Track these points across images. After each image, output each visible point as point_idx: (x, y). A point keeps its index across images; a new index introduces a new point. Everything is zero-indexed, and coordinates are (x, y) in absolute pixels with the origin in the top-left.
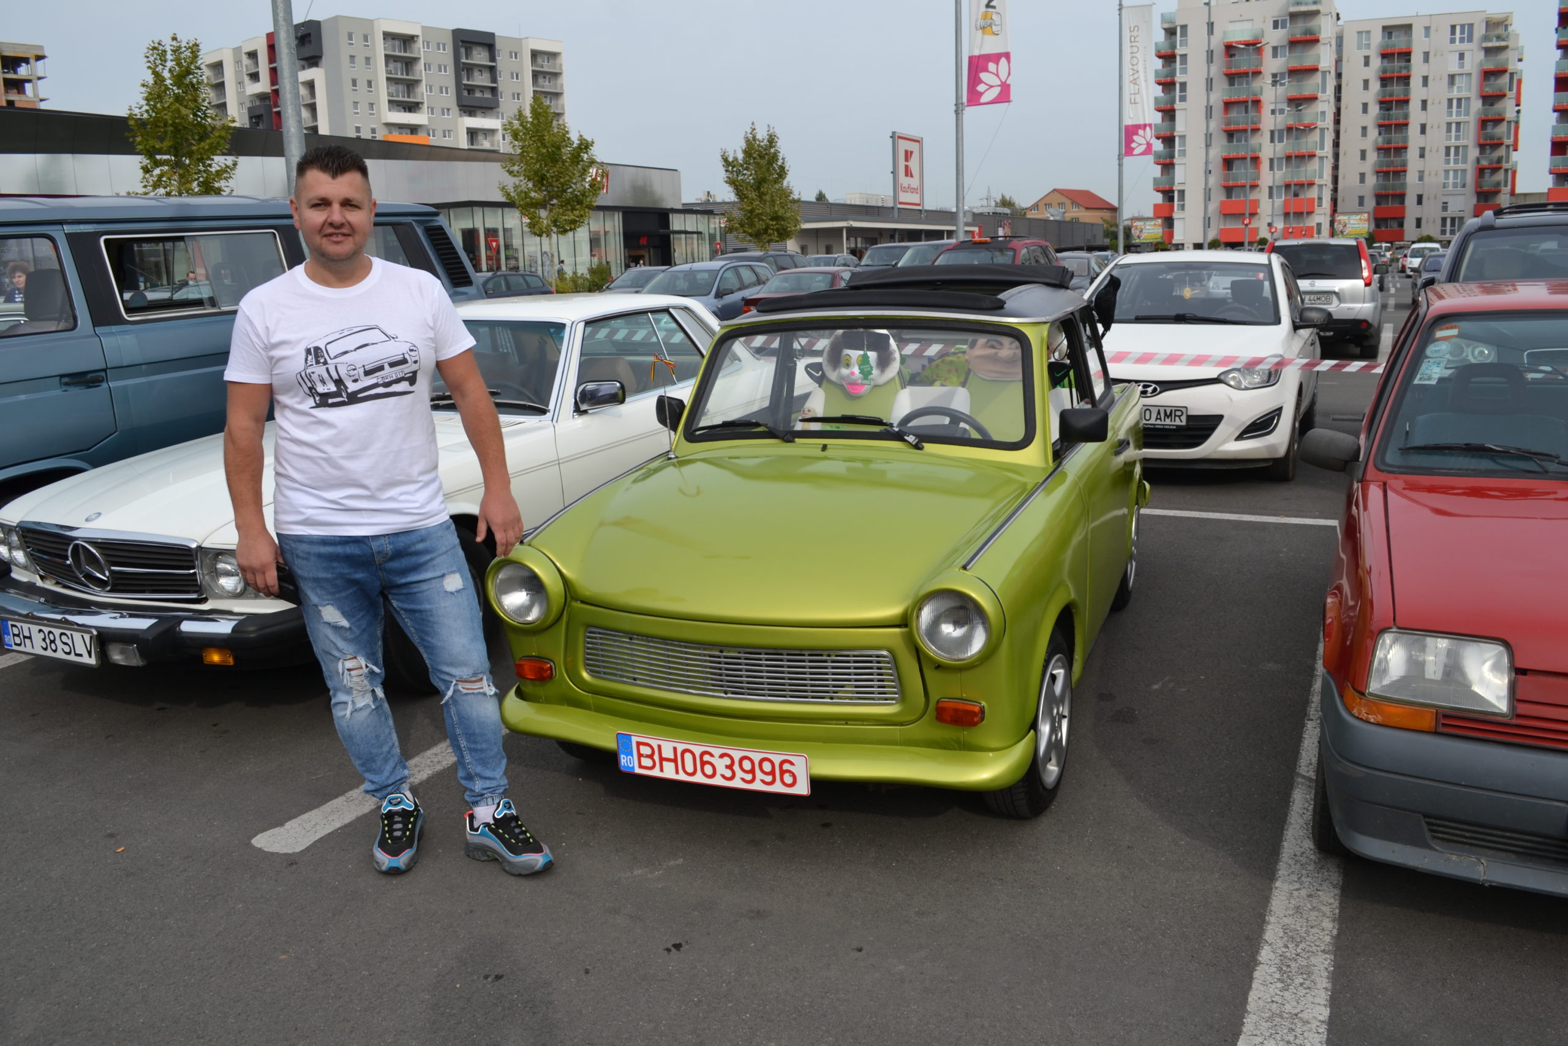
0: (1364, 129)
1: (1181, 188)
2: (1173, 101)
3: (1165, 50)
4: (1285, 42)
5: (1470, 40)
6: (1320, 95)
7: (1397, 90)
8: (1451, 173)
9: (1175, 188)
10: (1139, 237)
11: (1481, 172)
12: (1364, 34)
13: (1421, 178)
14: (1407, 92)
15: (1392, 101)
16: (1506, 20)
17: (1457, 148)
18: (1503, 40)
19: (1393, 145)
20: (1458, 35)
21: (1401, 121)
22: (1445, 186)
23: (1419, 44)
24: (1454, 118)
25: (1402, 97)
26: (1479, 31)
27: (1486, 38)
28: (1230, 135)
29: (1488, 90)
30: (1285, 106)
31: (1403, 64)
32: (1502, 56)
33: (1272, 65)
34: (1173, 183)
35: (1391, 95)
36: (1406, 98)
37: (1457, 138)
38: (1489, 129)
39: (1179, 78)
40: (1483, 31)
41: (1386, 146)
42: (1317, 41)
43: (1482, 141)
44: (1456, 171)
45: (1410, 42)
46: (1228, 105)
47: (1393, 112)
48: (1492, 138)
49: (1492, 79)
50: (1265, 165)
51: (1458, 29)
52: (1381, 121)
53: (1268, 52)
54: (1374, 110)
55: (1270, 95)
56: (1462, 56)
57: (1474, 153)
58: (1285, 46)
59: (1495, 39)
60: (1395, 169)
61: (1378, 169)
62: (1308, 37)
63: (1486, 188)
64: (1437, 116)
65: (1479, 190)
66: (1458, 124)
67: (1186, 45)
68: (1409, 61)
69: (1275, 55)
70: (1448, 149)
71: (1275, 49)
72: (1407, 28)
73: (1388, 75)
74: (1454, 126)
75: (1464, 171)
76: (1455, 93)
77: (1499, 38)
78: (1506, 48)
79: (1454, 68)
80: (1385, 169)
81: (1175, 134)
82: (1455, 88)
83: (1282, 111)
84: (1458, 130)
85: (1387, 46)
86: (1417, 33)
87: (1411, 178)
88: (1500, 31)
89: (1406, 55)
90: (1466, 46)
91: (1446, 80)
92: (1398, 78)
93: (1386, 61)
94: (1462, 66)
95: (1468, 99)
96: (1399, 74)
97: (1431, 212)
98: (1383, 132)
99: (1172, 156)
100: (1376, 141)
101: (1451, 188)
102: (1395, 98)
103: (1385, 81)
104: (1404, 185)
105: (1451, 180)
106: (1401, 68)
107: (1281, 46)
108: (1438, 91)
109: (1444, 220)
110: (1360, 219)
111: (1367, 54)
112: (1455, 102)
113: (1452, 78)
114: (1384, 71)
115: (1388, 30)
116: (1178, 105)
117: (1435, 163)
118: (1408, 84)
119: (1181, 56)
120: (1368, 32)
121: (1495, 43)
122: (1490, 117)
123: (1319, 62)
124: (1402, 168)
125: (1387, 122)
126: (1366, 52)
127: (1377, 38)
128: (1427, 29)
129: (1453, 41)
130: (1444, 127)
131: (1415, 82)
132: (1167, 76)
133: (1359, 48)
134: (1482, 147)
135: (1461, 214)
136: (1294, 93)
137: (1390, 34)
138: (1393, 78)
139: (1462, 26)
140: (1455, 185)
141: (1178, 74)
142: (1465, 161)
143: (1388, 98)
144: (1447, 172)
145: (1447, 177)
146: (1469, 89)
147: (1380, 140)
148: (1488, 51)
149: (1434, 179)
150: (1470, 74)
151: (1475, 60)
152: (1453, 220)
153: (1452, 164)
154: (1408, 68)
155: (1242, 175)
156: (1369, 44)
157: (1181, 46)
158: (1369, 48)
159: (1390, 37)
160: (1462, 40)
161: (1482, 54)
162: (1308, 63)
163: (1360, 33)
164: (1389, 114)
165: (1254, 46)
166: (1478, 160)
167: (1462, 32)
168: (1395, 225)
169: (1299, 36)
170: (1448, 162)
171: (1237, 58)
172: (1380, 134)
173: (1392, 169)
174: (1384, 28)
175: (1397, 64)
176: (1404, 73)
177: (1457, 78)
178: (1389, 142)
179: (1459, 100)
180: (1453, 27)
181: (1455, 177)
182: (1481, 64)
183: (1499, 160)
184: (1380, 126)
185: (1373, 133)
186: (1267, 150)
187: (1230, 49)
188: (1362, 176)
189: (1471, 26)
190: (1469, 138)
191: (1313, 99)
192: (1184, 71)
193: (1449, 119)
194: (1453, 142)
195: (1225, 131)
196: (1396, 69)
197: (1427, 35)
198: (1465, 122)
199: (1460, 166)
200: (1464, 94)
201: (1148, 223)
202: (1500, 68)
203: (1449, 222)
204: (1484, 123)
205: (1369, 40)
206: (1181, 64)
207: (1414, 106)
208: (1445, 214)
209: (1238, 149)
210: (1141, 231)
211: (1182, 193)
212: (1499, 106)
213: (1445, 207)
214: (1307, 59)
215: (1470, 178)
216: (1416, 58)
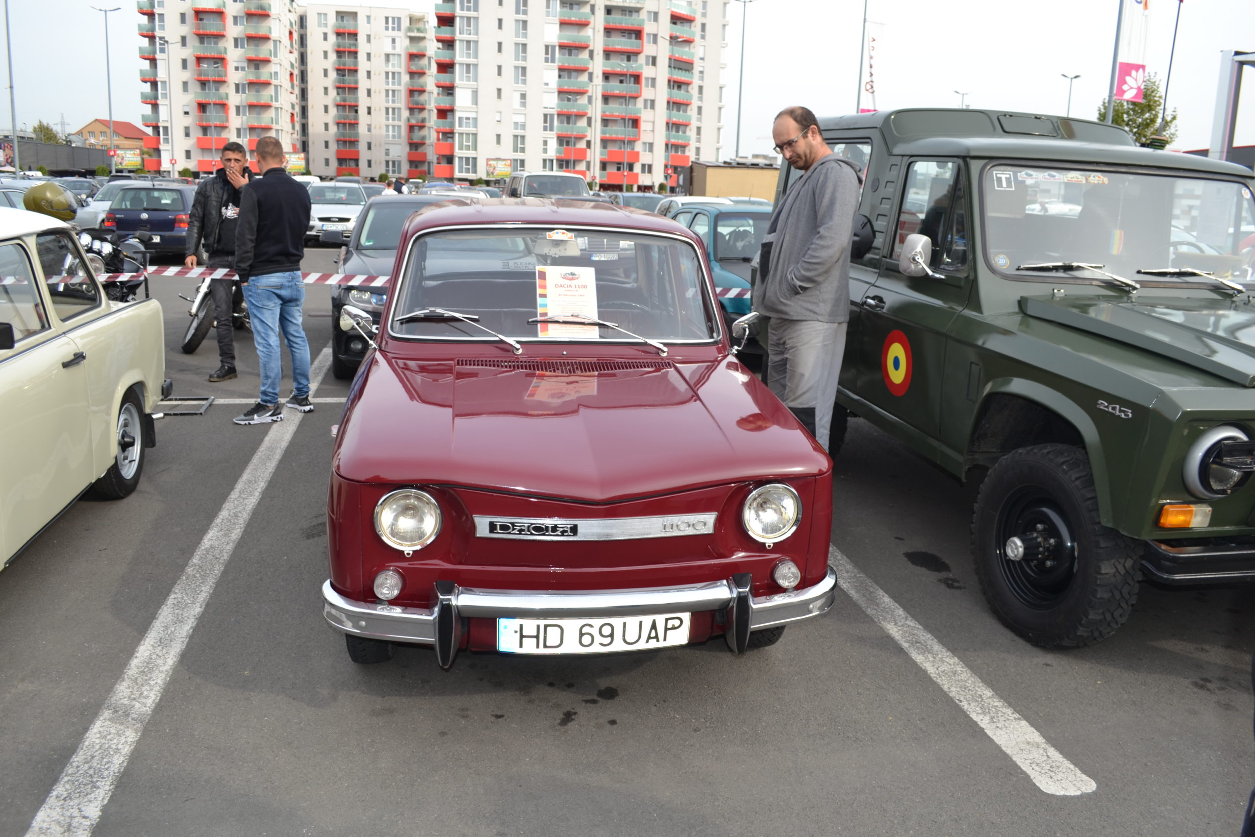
0: (326, 89)
1: (165, 124)
2: (155, 52)
3: (147, 8)
4: (243, 14)
5: (399, 29)
6: (272, 58)
7: (348, 61)
8: (391, 128)
9: (160, 124)
10: (121, 164)
11: (411, 128)
12: (322, 15)
13: (369, 130)
14: (356, 64)
15: (345, 70)
16: (424, 18)
17: (394, 109)
18: (422, 32)
19: (347, 103)
20: (390, 25)
21: (352, 85)
22: (387, 136)
23: (363, 29)
24: (390, 87)
25: (352, 67)
26: (405, 23)
27: (410, 29)
28: (203, 84)
29: (413, 68)
30: (245, 65)
31: (352, 42)
32: (422, 44)
33: (233, 31)
34: (158, 120)
35: (344, 64)
36: (355, 68)
37: (394, 102)
38: (416, 97)
39: (158, 33)
40: (408, 24)
41: (342, 103)
42: (267, 16)
43: (411, 106)
44: (394, 126)
45: (356, 26)
46: (199, 60)
47: (347, 77)
48: (417, 104)
49: (416, 60)
50: (232, 111)
51: (390, 20)
52: (338, 84)
53: (229, 20)
54: (333, 75)
55: (234, 55)
56: (394, 41)
57: (405, 114)
58: (243, 17)
59: (416, 31)
60: (350, 121)
61: (337, 120)
62: (260, 12)
63: (415, 140)
64: (378, 84)
65: (410, 141)
66: (394, 91)
67: (163, 7)
68: (356, 40)
69: (235, 23)
70: (387, 109)
71: (235, 18)
72: (354, 15)
73: (341, 49)
74: (390, 93)
75: (399, 127)
76: (390, 69)
77: (419, 30)
78: (423, 38)
79: (389, 50)
80: (342, 121)
81: (158, 79)
82: (390, 64)
83: (243, 69)
84: (394, 96)
85: (340, 27)
86: (362, 19)
87: (362, 129)
88: (420, 25)
89: (354, 35)
90: (396, 34)
91: (383, 58)
92: (349, 52)
93: (340, 38)
94: (394, 48)
95: (399, 73)
96: (349, 50)
97: (378, 156)
98: (340, 92)
99: (156, 98)
100: (335, 99)
101: (391, 139)
102: (347, 67)
103: (340, 53)
104: (357, 134)
105: (391, 133)
106: (350, 44)
107: (240, 17)
108: (378, 65)
109: (387, 162)
110: (299, 158)
111: (325, 31)
112: (390, 75)
113: (387, 56)
114: (339, 46)
115: (341, 15)
116: (158, 56)
117: (379, 119)
118: (356, 58)
119: (159, 15)
120: (325, 15)
121: (415, 34)
122: (415, 88)
123: (270, 32)
124: (355, 122)
125: (342, 85)
126: (325, 30)
127: (332, 20)
128: (368, 17)
129: (387, 28)
130: (384, 93)
131: (362, 57)
132: (149, 31)
133: (319, 25)
134: (411, 110)
135: (399, 159)
136: (252, 55)
137: (342, 18)
138: (344, 52)
139: (393, 18)
140: (394, 136)
141: (157, 29)
142: (399, 120)
143: (342, 67)
144: (387, 126)
145: (388, 131)
146: (400, 66)
147: (338, 98)
148: (412, 39)
149: (379, 131)
150: (399, 55)
151: (403, 45)
152: (394, 162)
153: (391, 121)
154: (356, 45)
155: (213, 117)
156: (326, 24)
157: (158, 6)
158: (326, 27)
159: (342, 20)
160: (393, 29)
161: (408, 41)
162: (262, 32)
163: (319, 14)
164: (343, 79)
165: (219, 14)
166: (408, 120)
167: (393, 23)
168: (353, 164)
169: (253, 10)
170: (388, 119)
171: (205, 22)
172: (338, 94)
173: (347, 121)
174: (338, 13)
175: (347, 41)
176: (353, 49)
177: (391, 57)
178: (345, 100)
179: (393, 73)
180: (387, 18)
181: (394, 131)
182: (407, 48)
183: (423, 120)
184: (338, 88)
185: (333, 93)
186: (234, 99)
187: (199, 14)
188: (326, 125)
189: (399, 19)
190: (402, 102)
191: (267, 61)
192: (162, 28)
193: (387, 87)
194: (390, 105)
195: (199, 81)
196: (347, 45)
197: (369, 22)
198: (398, 90)
199: (397, 123)
200: (396, 69)
201: (128, 152)
202: (420, 53)
203: (391, 164)
204: (411, 92)
205: (326, 20)
206: (159, 22)
207: (362, 75)
208: (388, 158)
209: (210, 97)
210: (123, 159)
211: (166, 129)
212: (422, 80)
213: (387, 154)
214: (261, 29)
215: (404, 131)
216: (362, 38)
